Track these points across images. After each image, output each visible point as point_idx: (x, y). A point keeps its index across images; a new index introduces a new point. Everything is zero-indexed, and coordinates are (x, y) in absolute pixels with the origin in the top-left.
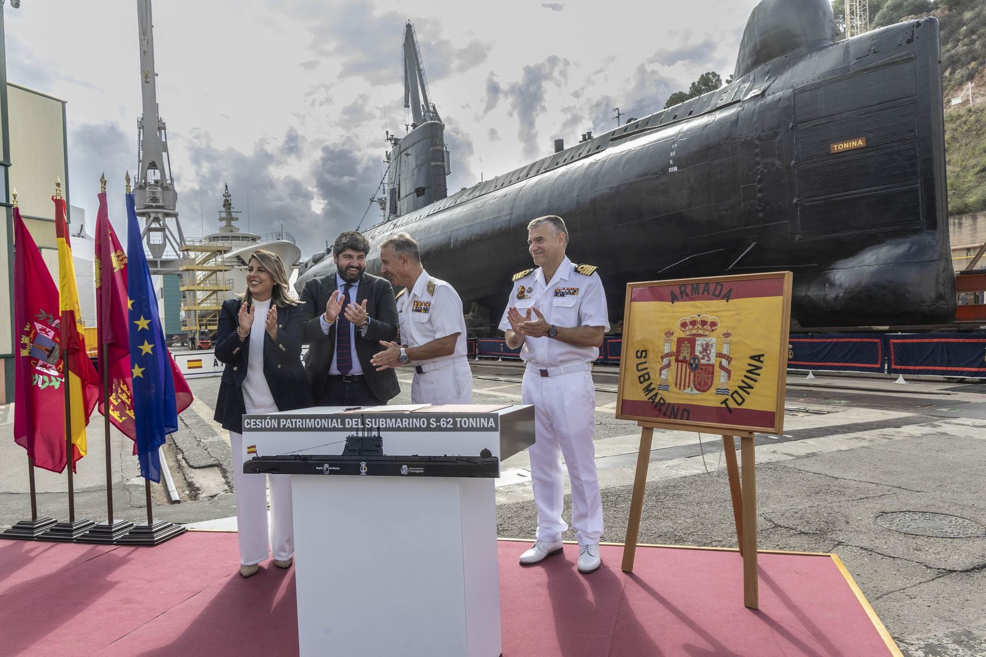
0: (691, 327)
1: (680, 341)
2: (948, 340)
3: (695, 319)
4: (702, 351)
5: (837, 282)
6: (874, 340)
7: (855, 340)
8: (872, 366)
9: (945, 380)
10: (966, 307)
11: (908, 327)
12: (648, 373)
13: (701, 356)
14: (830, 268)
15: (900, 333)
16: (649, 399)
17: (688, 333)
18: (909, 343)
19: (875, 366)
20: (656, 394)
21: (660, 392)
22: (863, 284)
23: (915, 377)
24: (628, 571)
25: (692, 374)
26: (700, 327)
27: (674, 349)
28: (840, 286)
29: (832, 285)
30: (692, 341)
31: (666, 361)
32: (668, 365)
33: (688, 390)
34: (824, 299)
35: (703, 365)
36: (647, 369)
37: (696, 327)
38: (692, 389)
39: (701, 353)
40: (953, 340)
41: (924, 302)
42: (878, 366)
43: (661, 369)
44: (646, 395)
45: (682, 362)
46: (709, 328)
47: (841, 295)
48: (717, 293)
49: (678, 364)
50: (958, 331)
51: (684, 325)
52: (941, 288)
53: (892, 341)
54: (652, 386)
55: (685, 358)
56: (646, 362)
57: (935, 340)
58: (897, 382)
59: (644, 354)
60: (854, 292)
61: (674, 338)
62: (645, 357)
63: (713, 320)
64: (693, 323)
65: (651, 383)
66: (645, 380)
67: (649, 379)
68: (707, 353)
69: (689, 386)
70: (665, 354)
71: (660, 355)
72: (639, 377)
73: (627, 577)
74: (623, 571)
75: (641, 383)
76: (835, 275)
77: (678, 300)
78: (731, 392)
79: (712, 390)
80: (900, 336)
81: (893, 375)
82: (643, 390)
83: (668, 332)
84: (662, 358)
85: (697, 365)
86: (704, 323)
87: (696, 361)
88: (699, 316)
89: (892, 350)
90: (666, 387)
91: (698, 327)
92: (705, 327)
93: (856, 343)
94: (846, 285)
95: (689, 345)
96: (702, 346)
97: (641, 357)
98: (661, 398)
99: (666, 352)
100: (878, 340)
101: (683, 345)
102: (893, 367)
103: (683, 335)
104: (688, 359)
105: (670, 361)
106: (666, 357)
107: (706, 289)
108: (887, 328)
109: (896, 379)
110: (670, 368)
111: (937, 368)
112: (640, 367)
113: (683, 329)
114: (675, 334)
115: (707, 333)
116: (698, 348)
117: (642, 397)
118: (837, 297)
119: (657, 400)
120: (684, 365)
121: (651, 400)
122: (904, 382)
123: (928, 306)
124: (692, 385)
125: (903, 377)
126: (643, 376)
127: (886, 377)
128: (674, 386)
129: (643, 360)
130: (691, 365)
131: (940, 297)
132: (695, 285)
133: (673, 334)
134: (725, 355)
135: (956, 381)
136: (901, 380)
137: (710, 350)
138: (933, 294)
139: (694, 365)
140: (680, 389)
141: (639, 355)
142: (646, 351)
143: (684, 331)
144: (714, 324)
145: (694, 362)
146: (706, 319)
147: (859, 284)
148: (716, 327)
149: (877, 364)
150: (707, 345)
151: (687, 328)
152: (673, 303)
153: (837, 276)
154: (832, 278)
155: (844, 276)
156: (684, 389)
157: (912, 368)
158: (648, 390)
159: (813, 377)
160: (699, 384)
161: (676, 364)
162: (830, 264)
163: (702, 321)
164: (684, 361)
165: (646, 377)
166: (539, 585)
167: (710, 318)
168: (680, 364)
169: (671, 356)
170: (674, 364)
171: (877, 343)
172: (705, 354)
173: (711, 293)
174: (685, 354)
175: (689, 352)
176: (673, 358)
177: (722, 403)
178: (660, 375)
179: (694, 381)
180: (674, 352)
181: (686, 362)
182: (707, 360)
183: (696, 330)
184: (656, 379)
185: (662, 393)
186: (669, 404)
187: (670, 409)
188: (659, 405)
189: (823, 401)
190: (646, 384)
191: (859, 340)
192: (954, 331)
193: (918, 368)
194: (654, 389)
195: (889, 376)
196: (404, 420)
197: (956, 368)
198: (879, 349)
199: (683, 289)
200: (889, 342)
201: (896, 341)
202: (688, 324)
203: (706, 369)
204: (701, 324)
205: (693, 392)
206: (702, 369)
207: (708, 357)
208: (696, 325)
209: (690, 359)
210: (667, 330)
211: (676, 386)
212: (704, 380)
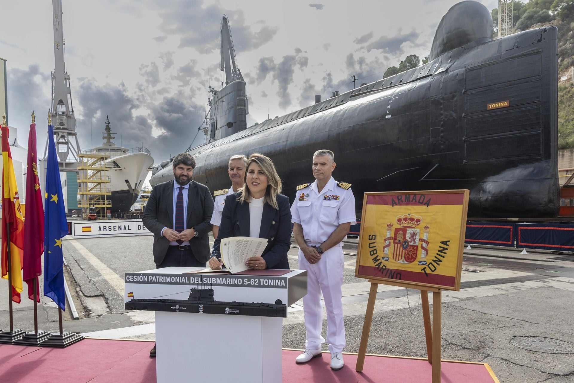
0: (404, 222)
1: (397, 230)
2: (554, 228)
3: (407, 217)
5: (488, 190)
6: (508, 227)
7: (497, 226)
8: (506, 243)
9: (551, 252)
10: (566, 207)
11: (530, 219)
12: (376, 250)
13: (409, 240)
14: (483, 181)
15: (525, 223)
16: (376, 266)
17: (402, 225)
18: (530, 229)
19: (508, 243)
20: (381, 263)
21: (383, 261)
22: (504, 191)
23: (533, 250)
24: (360, 371)
25: (404, 251)
26: (410, 222)
27: (393, 236)
28: (489, 192)
29: (484, 191)
30: (404, 231)
31: (387, 242)
32: (389, 245)
33: (401, 261)
34: (479, 200)
35: (411, 246)
36: (375, 247)
37: (407, 222)
38: (403, 260)
39: (410, 238)
40: (557, 228)
41: (540, 204)
42: (510, 243)
43: (384, 247)
44: (374, 263)
45: (397, 243)
46: (416, 223)
47: (490, 198)
48: (421, 201)
49: (395, 245)
50: (561, 223)
51: (399, 220)
52: (551, 196)
53: (520, 228)
54: (378, 258)
55: (399, 241)
56: (375, 243)
57: (546, 228)
58: (522, 253)
59: (374, 237)
60: (498, 196)
61: (393, 229)
62: (374, 239)
63: (418, 218)
64: (405, 219)
65: (378, 256)
66: (374, 254)
67: (376, 253)
68: (413, 238)
69: (401, 259)
70: (387, 238)
71: (384, 238)
72: (370, 252)
73: (359, 375)
74: (357, 371)
75: (371, 255)
76: (486, 186)
77: (396, 204)
78: (428, 264)
79: (416, 262)
80: (525, 225)
81: (520, 249)
82: (373, 260)
84: (385, 240)
85: (407, 246)
86: (412, 220)
87: (407, 243)
88: (409, 215)
89: (519, 233)
90: (387, 259)
92: (413, 222)
93: (498, 228)
94: (493, 192)
95: (402, 233)
96: (411, 234)
97: (372, 239)
98: (384, 265)
99: (388, 236)
100: (511, 227)
101: (399, 233)
102: (520, 244)
103: (398, 227)
104: (401, 241)
105: (390, 243)
106: (387, 240)
107: (415, 198)
108: (517, 219)
109: (521, 251)
110: (390, 247)
111: (546, 245)
112: (371, 245)
113: (399, 223)
114: (394, 226)
115: (414, 226)
116: (408, 235)
117: (372, 264)
118: (487, 199)
119: (381, 267)
120: (399, 245)
121: (377, 266)
122: (526, 253)
123: (542, 206)
124: (403, 258)
125: (526, 250)
126: (373, 251)
127: (515, 249)
128: (392, 258)
129: (373, 241)
130: (403, 245)
131: (550, 201)
132: (407, 196)
133: (392, 226)
134: (425, 240)
135: (558, 253)
136: (524, 252)
137: (416, 237)
138: (546, 199)
139: (405, 246)
140: (396, 260)
141: (371, 238)
142: (375, 236)
143: (399, 224)
144: (418, 221)
145: (405, 243)
146: (414, 217)
147: (501, 191)
148: (420, 223)
149: (509, 242)
150: (414, 233)
151: (401, 223)
152: (393, 206)
153: (488, 187)
154: (485, 187)
155: (492, 186)
156: (399, 260)
157: (530, 244)
158: (375, 260)
159: (471, 248)
160: (408, 257)
161: (394, 244)
162: (484, 179)
163: (411, 218)
166: (304, 379)
167: (416, 217)
168: (396, 245)
169: (391, 239)
170: (392, 245)
171: (510, 229)
172: (412, 239)
173: (417, 200)
174: (400, 238)
175: (402, 237)
176: (392, 241)
177: (422, 270)
178: (384, 251)
179: (405, 256)
180: (393, 237)
181: (400, 243)
182: (413, 243)
183: (407, 224)
184: (380, 254)
185: (384, 262)
186: (389, 269)
187: (389, 272)
188: (382, 270)
189: (477, 264)
190: (375, 256)
191: (499, 227)
192: (558, 222)
193: (535, 245)
194: (379, 259)
195: (517, 249)
196: (227, 279)
197: (558, 246)
198: (511, 232)
199: (400, 197)
200: (518, 228)
201: (522, 228)
202: (402, 220)
203: (412, 248)
204: (410, 220)
205: (404, 263)
206: (410, 248)
207: (414, 241)
208: (407, 220)
209: (403, 242)
210: (389, 223)
211: (393, 258)
212: (411, 255)
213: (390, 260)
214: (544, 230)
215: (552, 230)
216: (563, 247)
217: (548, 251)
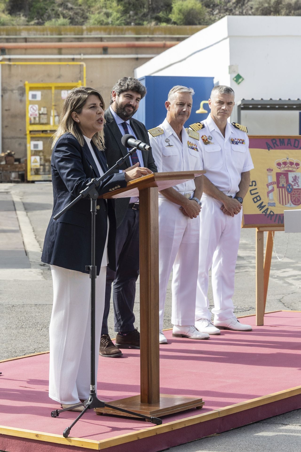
0: (284, 166)
1: (278, 175)
3: (286, 161)
4: (293, 180)
12: (259, 196)
13: (293, 184)
16: (263, 212)
17: (283, 169)
20: (267, 209)
21: (269, 207)
25: (289, 195)
26: (290, 166)
27: (275, 180)
30: (286, 174)
31: (270, 188)
32: (273, 190)
33: (288, 205)
35: (295, 189)
36: (257, 193)
37: (287, 166)
38: (290, 204)
39: (292, 182)
43: (268, 193)
44: (260, 210)
45: (281, 187)
46: (295, 167)
48: (296, 145)
49: (279, 190)
51: (279, 164)
54: (263, 205)
55: (283, 185)
56: (256, 189)
59: (254, 183)
62: (255, 185)
63: (297, 162)
64: (285, 163)
65: (262, 203)
66: (258, 201)
67: (260, 199)
68: (296, 182)
69: (288, 202)
70: (269, 183)
71: (266, 184)
72: (253, 199)
75: (255, 202)
77: (272, 148)
82: (258, 207)
83: (269, 169)
84: (268, 186)
85: (291, 189)
86: (291, 163)
87: (291, 187)
88: (288, 159)
90: (273, 205)
91: (288, 166)
92: (293, 166)
95: (285, 177)
96: (293, 177)
97: (252, 185)
98: (271, 211)
99: (270, 181)
101: (281, 177)
103: (279, 171)
104: (285, 185)
105: (273, 188)
106: (270, 185)
107: (289, 142)
110: (274, 192)
112: (253, 192)
113: (279, 167)
114: (274, 170)
115: (294, 170)
116: (291, 179)
117: (258, 212)
119: (268, 213)
120: (283, 189)
121: (264, 213)
124: (290, 202)
126: (256, 197)
128: (278, 203)
129: (253, 187)
130: (288, 190)
132: (282, 140)
133: (272, 170)
137: (298, 180)
139: (290, 190)
140: (283, 204)
142: (255, 182)
143: (279, 168)
144: (297, 164)
145: (289, 187)
146: (293, 162)
148: (299, 166)
150: (296, 176)
151: (281, 166)
152: (269, 150)
156: (286, 204)
158: (261, 206)
160: (295, 200)
161: (278, 189)
163: (290, 162)
164: (283, 187)
165: (258, 198)
167: (295, 161)
168: (281, 189)
169: (273, 184)
170: (276, 190)
173: (293, 144)
174: (283, 182)
175: (285, 181)
176: (275, 186)
178: (268, 196)
179: (291, 199)
180: (275, 182)
182: (297, 186)
183: (288, 168)
184: (265, 200)
185: (271, 208)
186: (277, 215)
187: (278, 218)
188: (270, 216)
190: (259, 203)
194: (265, 206)
199: (274, 141)
202: (282, 164)
203: (297, 192)
204: (290, 164)
205: (291, 206)
206: (295, 192)
207: (298, 184)
208: (287, 164)
209: (287, 186)
210: (268, 168)
211: (280, 203)
212: (297, 199)
213: (276, 204)
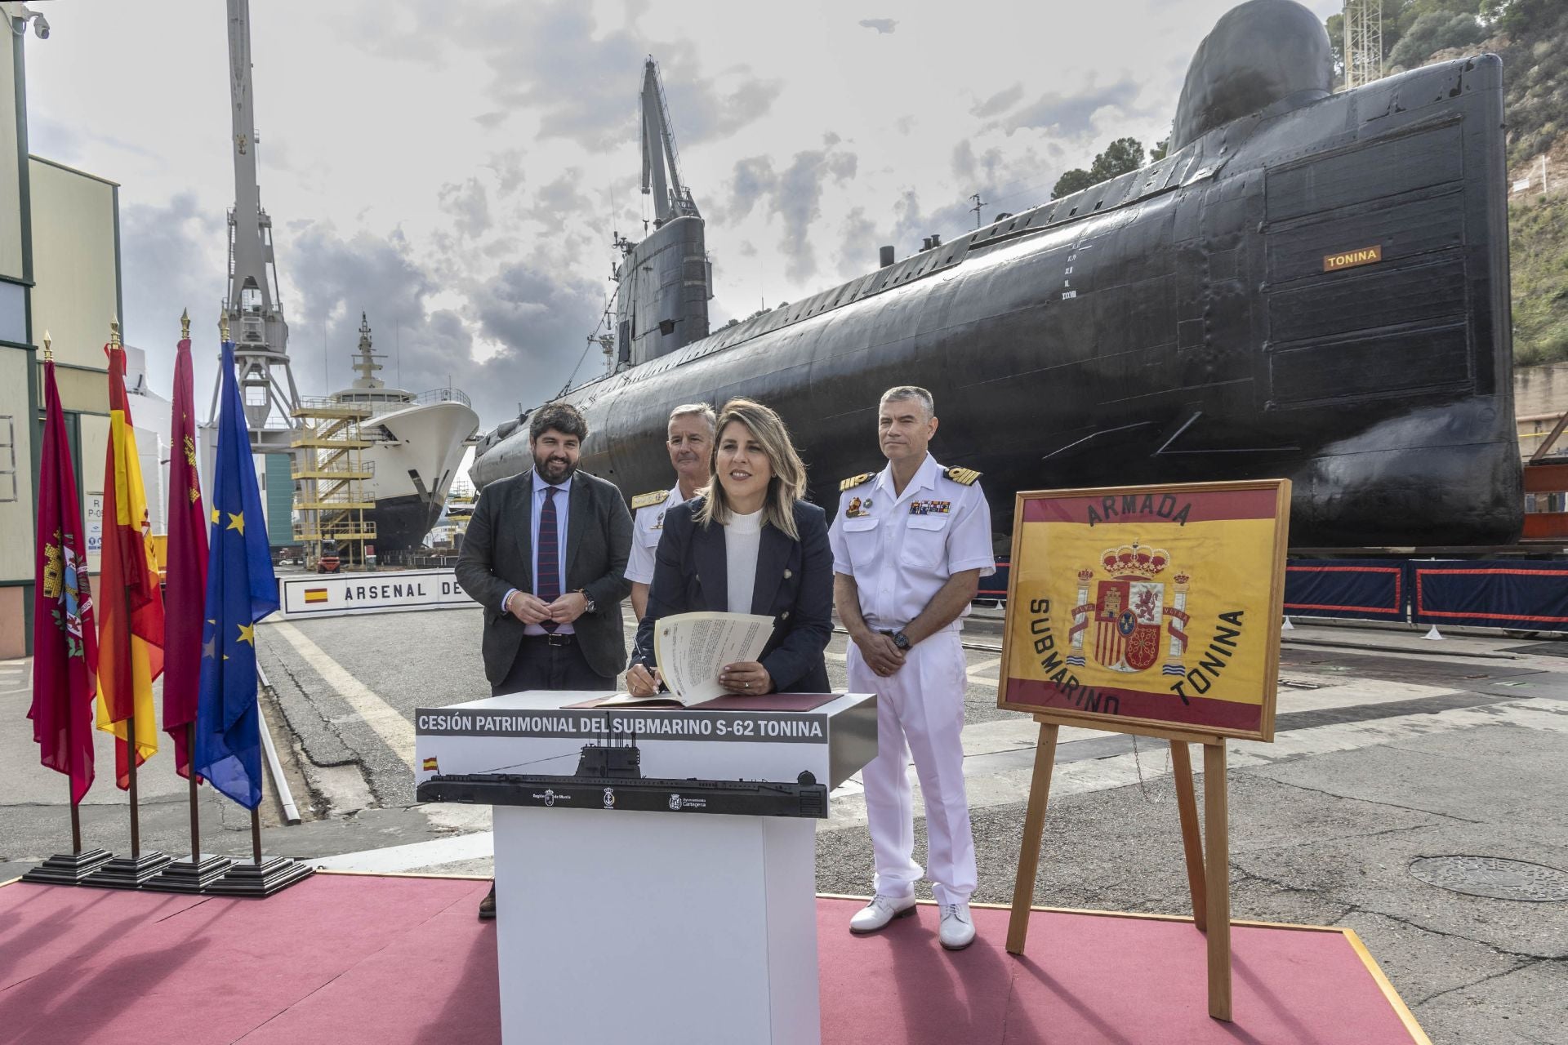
0: (1122, 565)
1: (1104, 587)
2: (1511, 571)
3: (1129, 552)
4: (1140, 603)
5: (1332, 477)
6: (1390, 570)
7: (1359, 569)
8: (1385, 610)
9: (1506, 634)
10: (1540, 516)
11: (1445, 549)
12: (1050, 637)
13: (1137, 611)
14: (1319, 453)
15: (1433, 559)
16: (1052, 678)
17: (1117, 574)
18: (1448, 575)
19: (1391, 611)
20: (1065, 671)
21: (1070, 667)
22: (1374, 479)
23: (1458, 628)
24: (1017, 951)
25: (1123, 640)
26: (1137, 564)
27: (1095, 600)
28: (1337, 482)
29: (1323, 480)
30: (1123, 588)
31: (1080, 618)
32: (1084, 625)
33: (1117, 666)
34: (1312, 503)
35: (1141, 626)
36: (1048, 629)
37: (1130, 564)
38: (1122, 664)
39: (1138, 606)
40: (1519, 572)
41: (1472, 509)
42: (1395, 611)
43: (1073, 631)
44: (1047, 672)
45: (1104, 619)
46: (1152, 566)
47: (1338, 496)
48: (1165, 510)
49: (1100, 624)
50: (1528, 557)
51: (1110, 561)
52: (1500, 487)
53: (1420, 571)
54: (1058, 659)
55: (1111, 614)
56: (1047, 620)
57: (1490, 571)
58: (1428, 636)
59: (1044, 606)
60: (1359, 492)
61: (1094, 583)
62: (1046, 611)
63: (1159, 555)
64: (1126, 558)
65: (1055, 654)
66: (1046, 648)
67: (1052, 646)
68: (1148, 607)
69: (1118, 660)
70: (1079, 607)
71: (1070, 608)
72: (1036, 643)
73: (1016, 962)
74: (1009, 952)
75: (1039, 652)
76: (1328, 465)
77: (1100, 521)
78: (1188, 671)
79: (1157, 668)
80: (1432, 566)
81: (1421, 626)
83: (1084, 572)
84: (1074, 613)
85: (1131, 626)
86: (1143, 559)
87: (1131, 620)
88: (1135, 547)
89: (1419, 585)
90: (1080, 662)
91: (1133, 565)
92: (1146, 565)
93: (1362, 574)
94: (1347, 481)
95: (1118, 593)
96: (1140, 595)
97: (1039, 611)
98: (1072, 678)
99: (1081, 603)
100: (1397, 570)
101: (1108, 593)
102: (1421, 612)
103: (1108, 577)
104: (1117, 615)
105: (1087, 619)
106: (1080, 612)
107: (1148, 503)
108: (1411, 549)
109: (1427, 632)
110: (1087, 629)
111: (1491, 616)
112: (1038, 627)
113: (1109, 567)
114: (1096, 577)
115: (1148, 575)
116: (1134, 600)
118: (1330, 499)
119: (1065, 681)
120: (1111, 625)
122: (1439, 637)
123: (1478, 515)
124: (1123, 658)
125: (1437, 628)
126: (1043, 641)
127: (1409, 627)
128: (1093, 658)
129: (1041, 616)
130: (1121, 627)
131: (1498, 501)
132: (1129, 497)
133: (1091, 575)
134: (1178, 611)
135: (1522, 635)
136: (1434, 634)
137: (1153, 603)
138: (1486, 497)
139: (1126, 627)
140: (1103, 664)
141: (1036, 607)
142: (1047, 602)
143: (1109, 571)
144: (1159, 560)
145: (1127, 621)
146: (1147, 553)
147: (1367, 479)
148: (1163, 566)
149: (1393, 607)
150: (1148, 593)
151: (1116, 566)
152: (1092, 525)
153: (1331, 467)
154: (1323, 469)
155: (1342, 467)
156: (1110, 664)
157: (1449, 614)
158: (1050, 663)
159: (1291, 627)
160: (1135, 656)
161: (1097, 623)
162: (1320, 448)
163: (1140, 555)
164: (1110, 619)
165: (1048, 643)
166: (874, 973)
167: (1153, 551)
168: (1103, 624)
169: (1088, 610)
171: (1395, 574)
172: (1144, 608)
173: (1156, 510)
174: (1112, 605)
175: (1119, 604)
176: (1092, 615)
177: (1172, 689)
178: (1071, 639)
179: (1127, 652)
180: (1093, 606)
181: (1113, 620)
182: (1149, 619)
183: (1131, 570)
184: (1063, 649)
185: (1073, 671)
186: (1085, 688)
187: (1086, 696)
188: (1068, 689)
189: (1313, 667)
190: (1048, 654)
191: (1366, 569)
192: (1520, 556)
193: (1461, 615)
194: (1060, 663)
195: (1414, 627)
196: (674, 721)
197: (1522, 617)
198: (1398, 584)
199: (1109, 502)
200: (1415, 572)
201: (1426, 571)
202: (1118, 559)
203: (1146, 633)
204: (1139, 560)
205: (1125, 670)
206: (1140, 633)
207: (1150, 614)
208: (1130, 561)
209: (1121, 616)
210: (1082, 570)
211: (1097, 658)
212: (1143, 651)
214: (1485, 575)
215: (1506, 575)
216: (1535, 618)
217: (1498, 630)
